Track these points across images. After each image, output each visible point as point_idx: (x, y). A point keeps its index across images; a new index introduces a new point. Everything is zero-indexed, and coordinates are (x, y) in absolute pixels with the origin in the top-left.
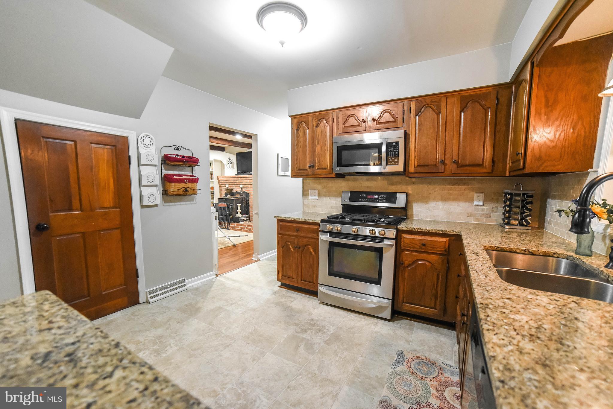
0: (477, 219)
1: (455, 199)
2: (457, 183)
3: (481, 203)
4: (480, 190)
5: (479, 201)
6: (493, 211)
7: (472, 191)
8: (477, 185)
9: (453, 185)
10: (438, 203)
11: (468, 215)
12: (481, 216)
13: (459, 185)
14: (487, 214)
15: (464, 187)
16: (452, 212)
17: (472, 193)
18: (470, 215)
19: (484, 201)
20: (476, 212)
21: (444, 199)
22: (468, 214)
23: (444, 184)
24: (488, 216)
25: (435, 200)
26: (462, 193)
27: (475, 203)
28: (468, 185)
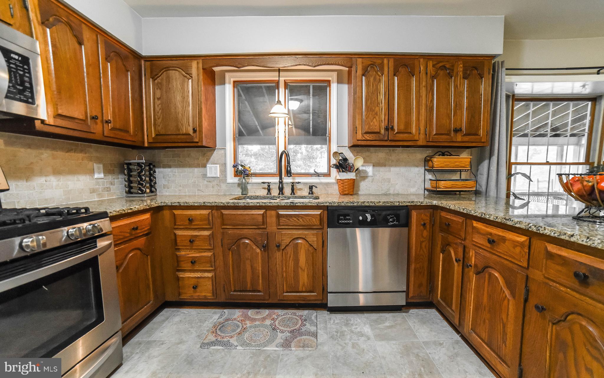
0: (99, 194)
1: (73, 172)
2: (72, 150)
3: (102, 175)
4: (99, 160)
5: (99, 173)
6: (112, 184)
7: (91, 161)
8: (95, 154)
9: (67, 152)
10: (48, 178)
11: (90, 191)
12: (102, 191)
13: (75, 152)
14: (107, 188)
15: (80, 155)
16: (71, 190)
17: (91, 163)
18: (93, 191)
19: (104, 173)
20: (97, 186)
21: (57, 172)
22: (90, 189)
23: (54, 149)
24: (109, 189)
25: (42, 173)
26: (81, 163)
27: (96, 176)
28: (86, 153)
